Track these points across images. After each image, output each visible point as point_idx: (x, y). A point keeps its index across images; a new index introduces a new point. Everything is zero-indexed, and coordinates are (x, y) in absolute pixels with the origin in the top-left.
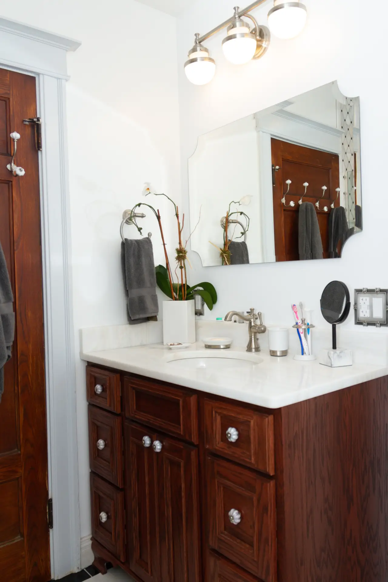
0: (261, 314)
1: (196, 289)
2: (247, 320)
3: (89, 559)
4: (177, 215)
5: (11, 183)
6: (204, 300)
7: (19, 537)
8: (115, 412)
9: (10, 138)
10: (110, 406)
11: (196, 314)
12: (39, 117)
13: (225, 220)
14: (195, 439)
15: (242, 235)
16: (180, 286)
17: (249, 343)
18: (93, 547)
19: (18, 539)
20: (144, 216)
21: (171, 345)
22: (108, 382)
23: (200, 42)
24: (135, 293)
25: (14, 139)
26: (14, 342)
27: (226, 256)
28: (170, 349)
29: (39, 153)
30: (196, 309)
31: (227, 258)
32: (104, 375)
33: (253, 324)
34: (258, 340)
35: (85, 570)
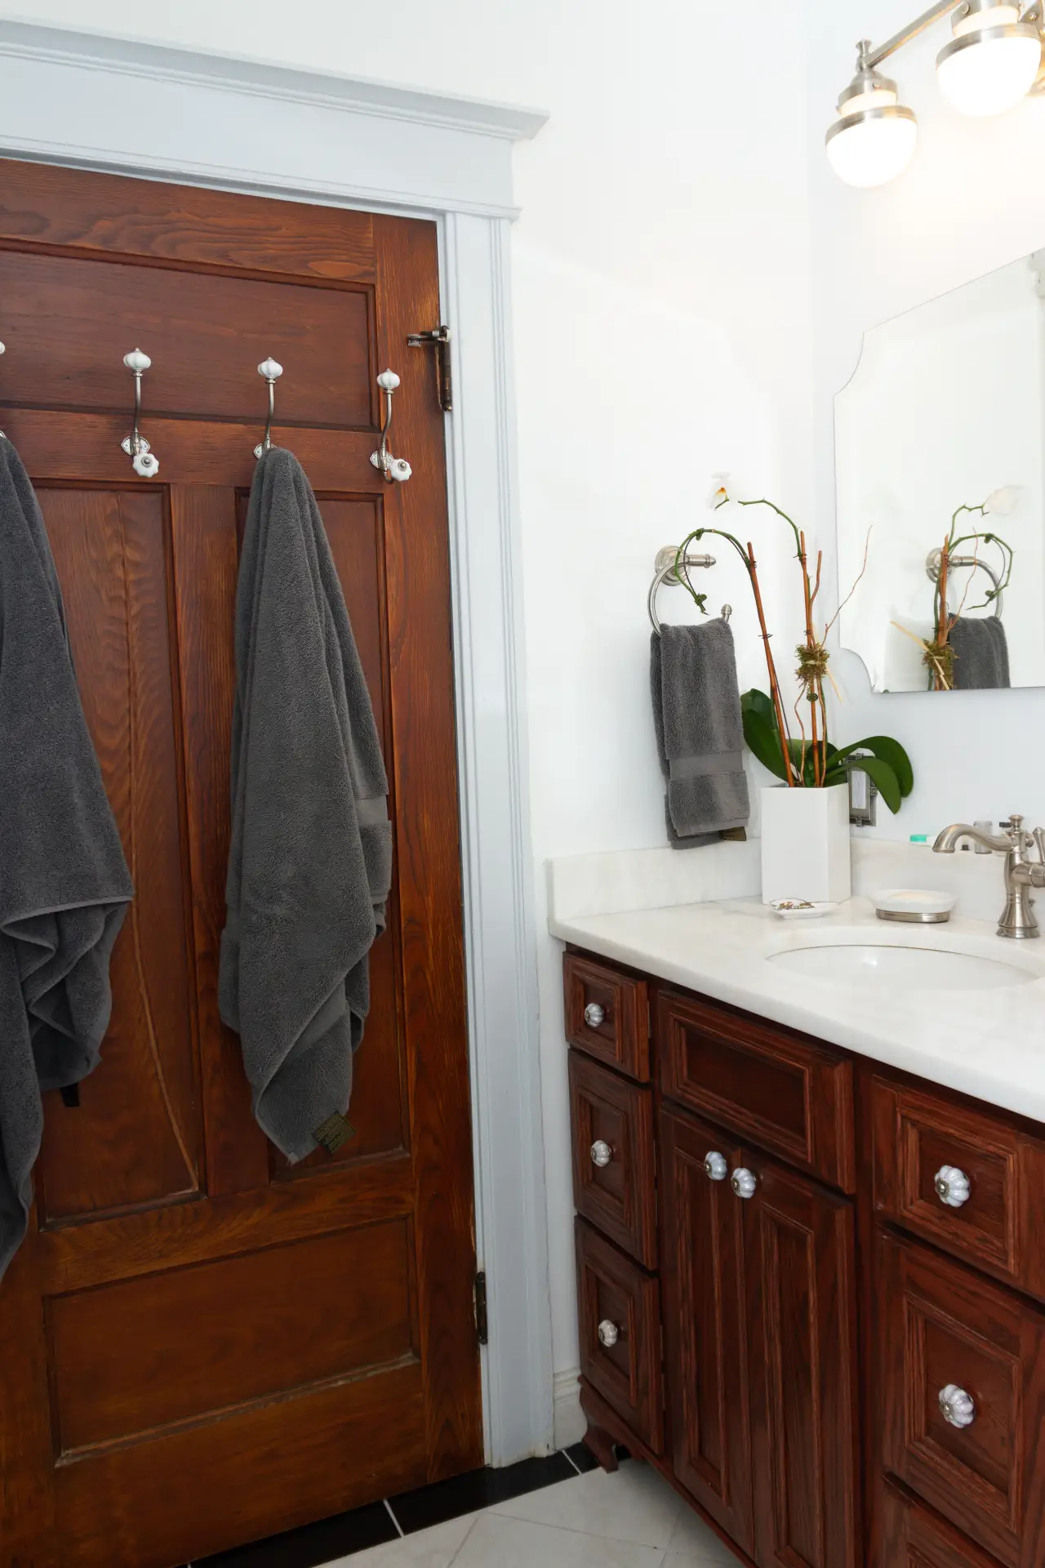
0: (1041, 834)
1: (854, 753)
2: (999, 849)
3: (573, 1428)
4: (802, 557)
5: (379, 499)
6: (875, 784)
7: (410, 1354)
8: (636, 1075)
9: (378, 386)
10: (623, 1061)
11: (853, 820)
12: (446, 325)
13: (938, 557)
14: (845, 1180)
15: (990, 600)
16: (809, 746)
17: (1005, 913)
18: (584, 1398)
19: (407, 1360)
20: (711, 561)
21: (782, 906)
22: (618, 998)
23: (871, 66)
24: (689, 766)
25: (386, 389)
26: (391, 893)
27: (940, 662)
28: (781, 918)
29: (447, 416)
30: (853, 807)
31: (943, 668)
32: (607, 981)
33: (1017, 861)
34: (1032, 906)
35: (564, 1452)
